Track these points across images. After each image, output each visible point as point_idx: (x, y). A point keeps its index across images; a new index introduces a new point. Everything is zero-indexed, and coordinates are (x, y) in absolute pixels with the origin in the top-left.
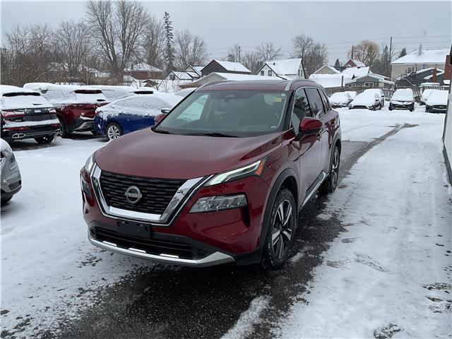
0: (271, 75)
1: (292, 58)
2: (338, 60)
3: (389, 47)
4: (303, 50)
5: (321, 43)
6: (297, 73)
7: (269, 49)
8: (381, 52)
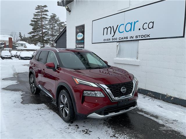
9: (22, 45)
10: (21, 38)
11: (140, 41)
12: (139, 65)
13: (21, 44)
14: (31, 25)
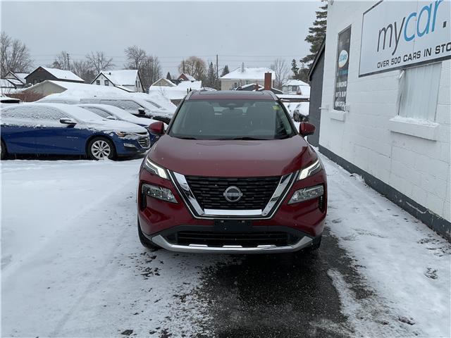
0: (108, 85)
1: (127, 69)
2: (169, 73)
3: (214, 63)
4: (137, 62)
5: (154, 56)
6: (134, 84)
7: (100, 59)
8: (208, 68)
9: (295, 88)
10: (295, 72)
11: (443, 62)
12: (435, 141)
13: (294, 86)
14: (309, 39)
